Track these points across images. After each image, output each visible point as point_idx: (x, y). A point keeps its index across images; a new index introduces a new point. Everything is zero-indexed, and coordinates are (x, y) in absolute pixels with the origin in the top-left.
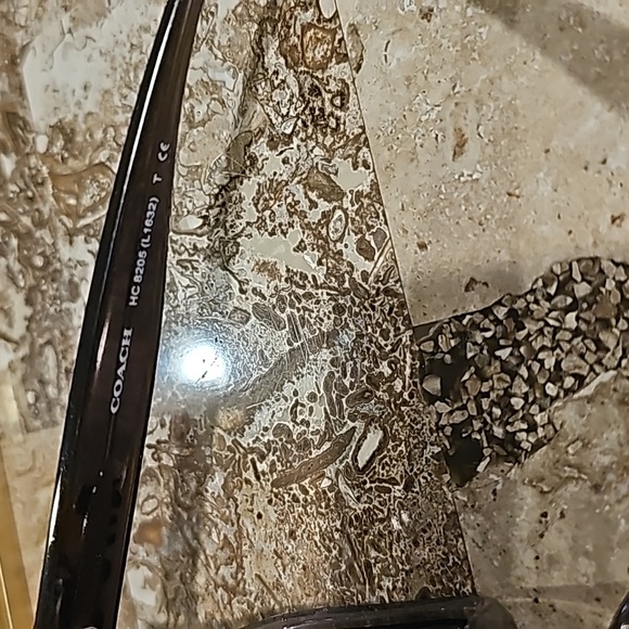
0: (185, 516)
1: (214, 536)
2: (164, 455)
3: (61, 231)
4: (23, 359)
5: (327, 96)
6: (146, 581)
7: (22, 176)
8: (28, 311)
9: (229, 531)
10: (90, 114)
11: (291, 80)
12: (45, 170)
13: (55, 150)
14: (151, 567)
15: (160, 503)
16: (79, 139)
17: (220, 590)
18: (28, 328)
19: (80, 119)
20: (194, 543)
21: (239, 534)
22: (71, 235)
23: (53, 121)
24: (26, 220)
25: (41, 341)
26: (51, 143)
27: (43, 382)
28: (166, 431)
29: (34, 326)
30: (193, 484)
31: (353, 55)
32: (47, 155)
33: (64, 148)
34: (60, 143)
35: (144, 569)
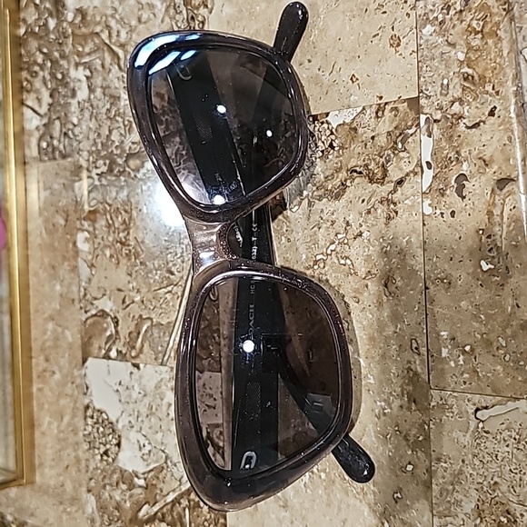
0: (108, 208)
1: (120, 219)
2: (103, 179)
3: (73, 64)
4: (44, 125)
5: (197, 22)
6: (86, 239)
7: (58, 31)
8: (50, 101)
9: (126, 216)
10: (95, 7)
11: (184, 12)
12: (70, 31)
13: (76, 22)
14: (89, 232)
15: (98, 202)
16: (89, 18)
17: (119, 244)
18: (49, 110)
19: (91, 8)
20: (111, 222)
21: (130, 218)
22: (77, 65)
23: (78, 7)
24: (57, 54)
25: (54, 117)
26: (75, 17)
27: (51, 138)
28: (106, 168)
29: (52, 109)
30: (114, 194)
31: (209, 6)
32: (71, 23)
33: (81, 21)
34: (79, 18)
35: (86, 233)
